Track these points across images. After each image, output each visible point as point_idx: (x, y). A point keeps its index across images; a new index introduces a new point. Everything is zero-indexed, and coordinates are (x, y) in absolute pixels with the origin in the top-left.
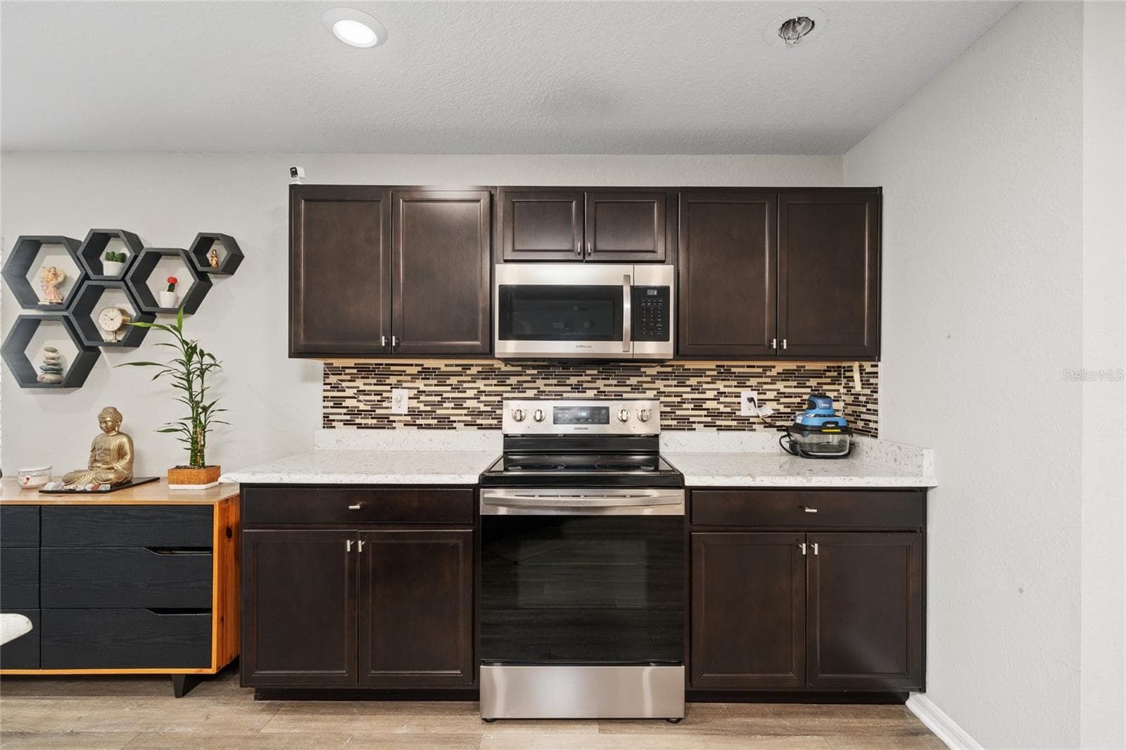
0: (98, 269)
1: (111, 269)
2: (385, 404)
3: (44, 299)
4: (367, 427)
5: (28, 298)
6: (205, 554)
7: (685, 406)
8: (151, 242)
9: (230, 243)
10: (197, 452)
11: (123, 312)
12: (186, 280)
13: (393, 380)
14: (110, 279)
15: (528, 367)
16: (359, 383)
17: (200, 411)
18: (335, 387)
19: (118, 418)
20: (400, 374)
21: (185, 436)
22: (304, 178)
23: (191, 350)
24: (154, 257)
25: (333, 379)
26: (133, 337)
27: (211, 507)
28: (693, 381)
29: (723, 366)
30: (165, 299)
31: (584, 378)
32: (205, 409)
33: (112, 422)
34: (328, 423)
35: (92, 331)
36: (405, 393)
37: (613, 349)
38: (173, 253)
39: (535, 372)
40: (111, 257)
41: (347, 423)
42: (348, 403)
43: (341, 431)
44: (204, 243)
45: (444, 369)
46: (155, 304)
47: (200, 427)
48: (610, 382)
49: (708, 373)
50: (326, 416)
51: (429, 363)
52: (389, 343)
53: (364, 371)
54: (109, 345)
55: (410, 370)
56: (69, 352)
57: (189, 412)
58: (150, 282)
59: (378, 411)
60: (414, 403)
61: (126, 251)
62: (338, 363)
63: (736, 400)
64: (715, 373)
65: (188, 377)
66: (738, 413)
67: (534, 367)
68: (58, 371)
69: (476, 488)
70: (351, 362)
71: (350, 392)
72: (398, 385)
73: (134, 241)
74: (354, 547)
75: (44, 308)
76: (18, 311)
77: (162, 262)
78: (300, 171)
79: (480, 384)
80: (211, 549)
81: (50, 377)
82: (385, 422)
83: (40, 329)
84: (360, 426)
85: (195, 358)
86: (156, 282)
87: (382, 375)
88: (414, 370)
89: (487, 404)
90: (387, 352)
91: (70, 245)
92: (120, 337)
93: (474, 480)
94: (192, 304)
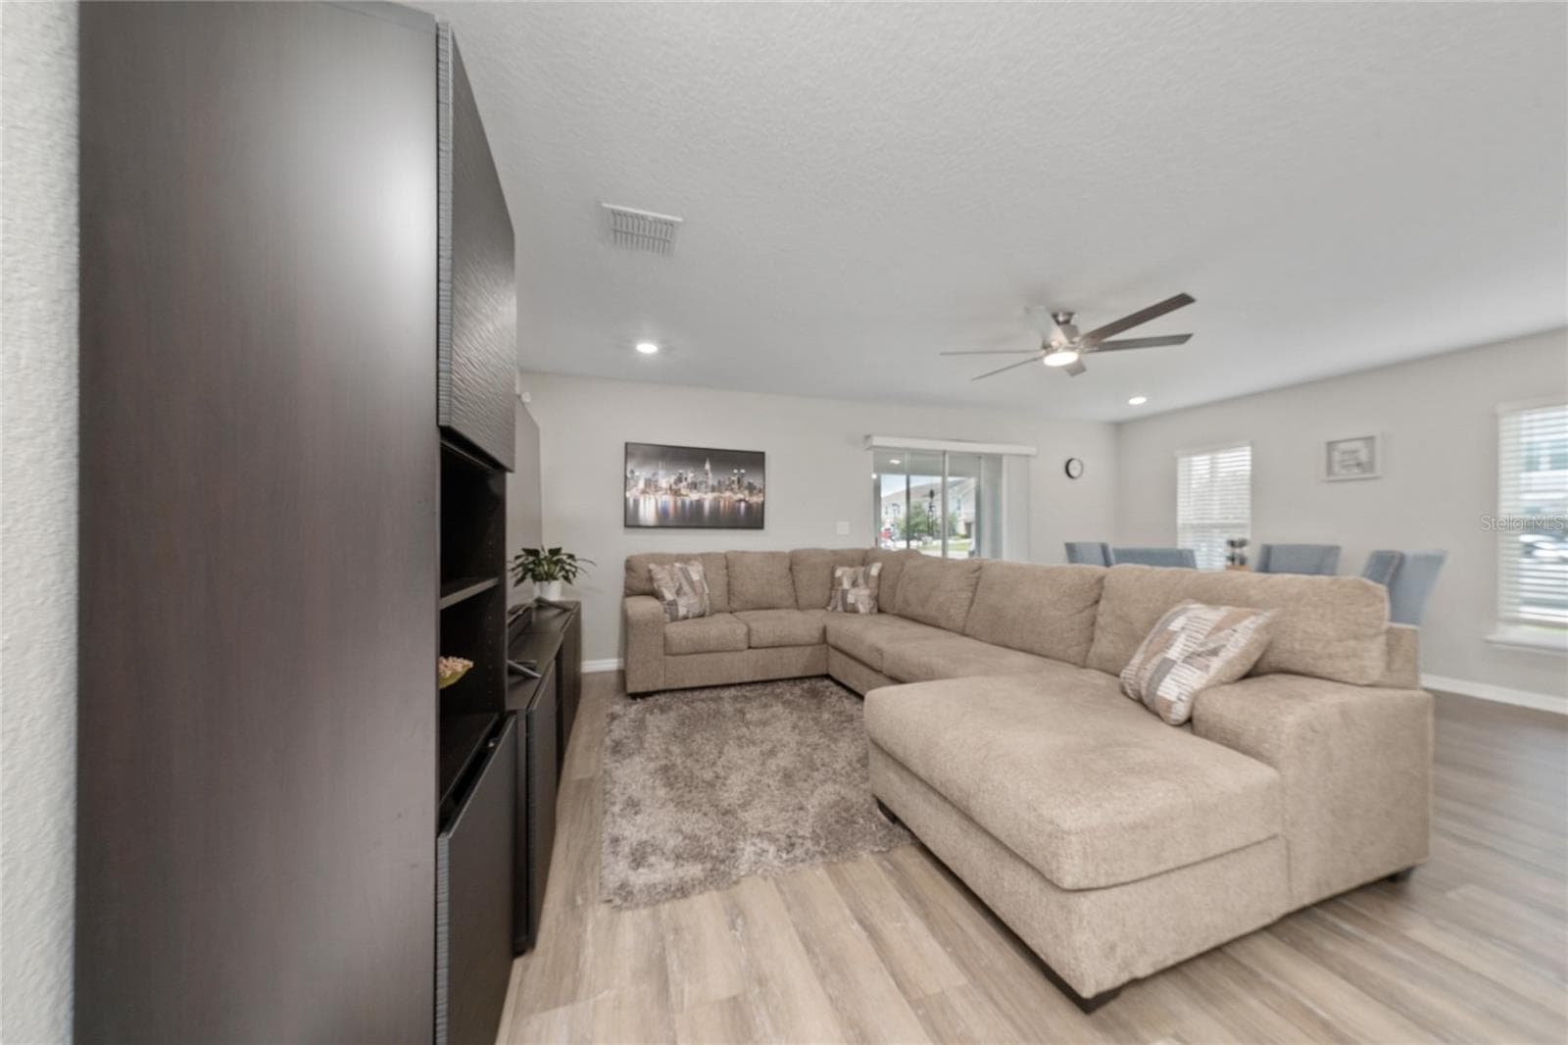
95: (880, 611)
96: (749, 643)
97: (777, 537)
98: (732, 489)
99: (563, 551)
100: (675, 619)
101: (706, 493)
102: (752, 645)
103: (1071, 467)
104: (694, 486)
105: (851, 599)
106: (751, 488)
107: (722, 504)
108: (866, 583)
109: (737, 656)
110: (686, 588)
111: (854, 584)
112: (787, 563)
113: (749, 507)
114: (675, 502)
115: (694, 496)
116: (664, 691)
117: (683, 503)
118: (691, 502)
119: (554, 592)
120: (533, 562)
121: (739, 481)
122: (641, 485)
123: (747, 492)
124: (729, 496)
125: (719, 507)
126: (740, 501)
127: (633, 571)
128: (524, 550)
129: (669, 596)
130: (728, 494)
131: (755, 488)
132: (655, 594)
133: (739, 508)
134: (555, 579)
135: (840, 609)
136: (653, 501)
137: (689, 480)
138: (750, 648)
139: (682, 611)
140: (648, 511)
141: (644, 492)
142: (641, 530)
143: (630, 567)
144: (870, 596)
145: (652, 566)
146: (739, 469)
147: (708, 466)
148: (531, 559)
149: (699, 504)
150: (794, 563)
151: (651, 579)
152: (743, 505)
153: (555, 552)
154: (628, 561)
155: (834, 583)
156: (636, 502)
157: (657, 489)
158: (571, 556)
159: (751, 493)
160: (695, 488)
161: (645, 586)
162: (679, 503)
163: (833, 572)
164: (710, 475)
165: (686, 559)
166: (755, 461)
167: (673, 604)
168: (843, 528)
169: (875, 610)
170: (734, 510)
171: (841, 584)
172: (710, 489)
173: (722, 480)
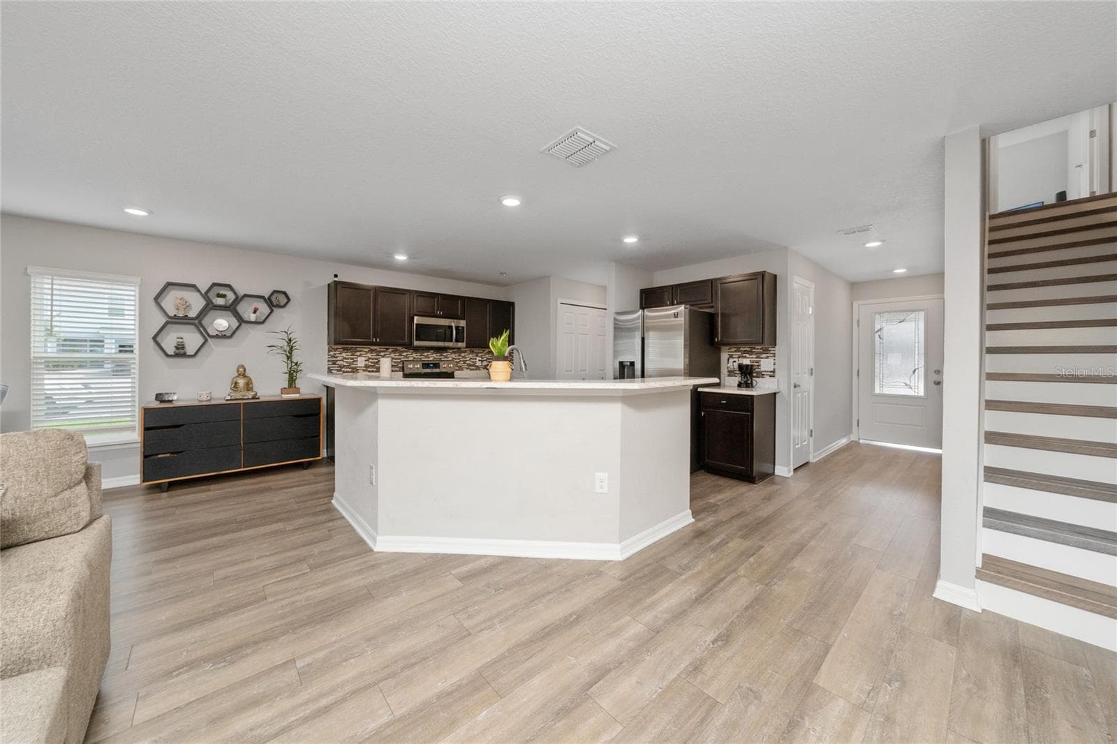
1: (219, 302)
2: (354, 363)
3: (175, 315)
4: (347, 372)
7: (461, 363)
9: (286, 295)
10: (292, 382)
12: (263, 309)
13: (358, 354)
14: (218, 307)
16: (344, 355)
17: (293, 365)
18: (333, 356)
20: (360, 351)
23: (290, 341)
25: (332, 353)
28: (463, 355)
29: (472, 350)
30: (253, 317)
32: (297, 364)
34: (330, 371)
36: (364, 359)
37: (448, 344)
38: (253, 296)
40: (219, 296)
42: (339, 363)
45: (379, 350)
46: (242, 319)
47: (292, 372)
50: (329, 368)
51: (373, 347)
52: (355, 340)
53: (346, 350)
54: (214, 337)
55: (364, 350)
58: (239, 308)
59: (352, 366)
60: (367, 362)
61: (226, 293)
62: (334, 346)
64: (469, 352)
65: (288, 352)
68: (183, 348)
70: (340, 347)
71: (340, 358)
72: (360, 356)
73: (231, 289)
77: (246, 299)
80: (319, 414)
82: (354, 370)
84: (343, 372)
87: (353, 351)
88: (367, 350)
89: (395, 362)
90: (355, 343)
94: (263, 320)
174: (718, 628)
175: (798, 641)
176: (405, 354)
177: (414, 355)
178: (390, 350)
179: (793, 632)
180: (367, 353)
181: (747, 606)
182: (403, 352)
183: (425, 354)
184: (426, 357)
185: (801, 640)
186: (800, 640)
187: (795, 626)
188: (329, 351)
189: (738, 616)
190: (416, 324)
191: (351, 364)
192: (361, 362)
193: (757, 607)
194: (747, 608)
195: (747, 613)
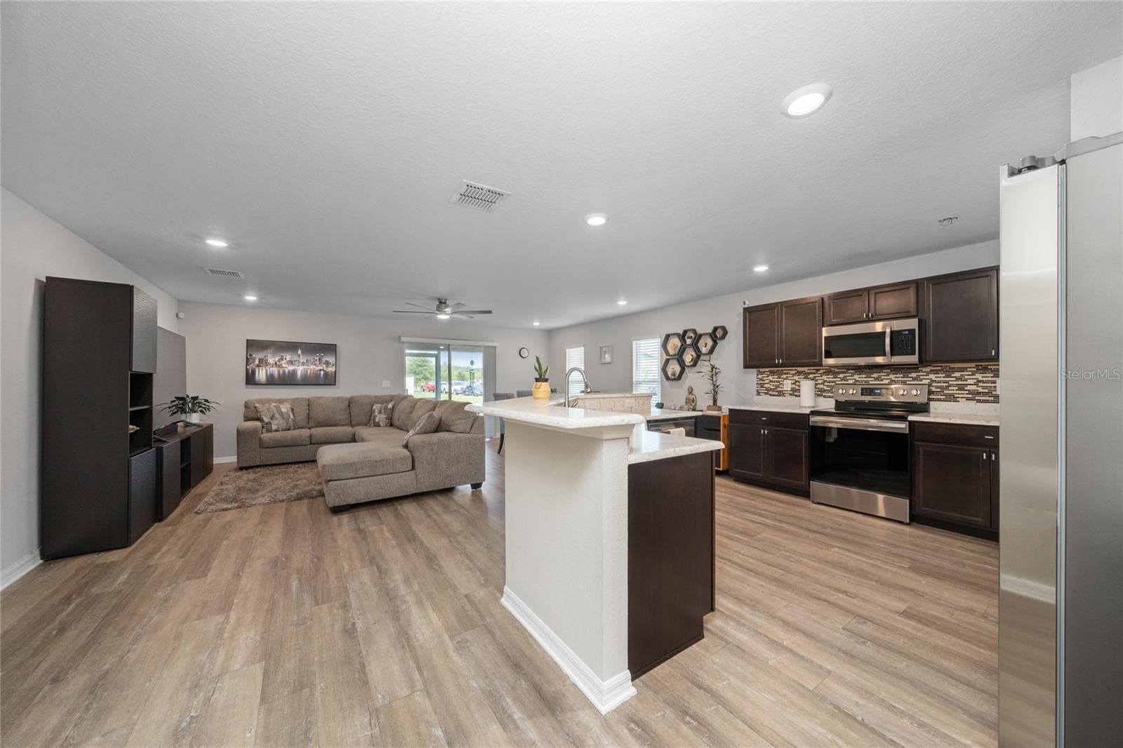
0: (685, 341)
1: (689, 341)
2: (781, 386)
3: (671, 354)
4: (774, 395)
5: (667, 353)
6: (718, 432)
7: (950, 388)
8: (700, 331)
9: (724, 328)
10: (715, 401)
11: (692, 355)
12: (710, 343)
13: (784, 376)
14: (688, 345)
15: (850, 370)
16: (770, 378)
17: (716, 387)
18: (761, 380)
19: (692, 390)
20: (787, 374)
21: (712, 395)
22: (748, 304)
23: (713, 367)
24: (700, 336)
25: (760, 376)
26: (695, 363)
27: (720, 417)
28: (957, 374)
29: (981, 365)
30: (704, 350)
31: (882, 374)
32: (717, 387)
33: (691, 391)
34: (758, 393)
35: (683, 362)
36: (790, 382)
37: (879, 360)
38: (705, 334)
39: (853, 371)
40: (688, 338)
41: (766, 394)
42: (766, 386)
43: (763, 397)
44: (716, 329)
45: (807, 371)
46: (701, 352)
47: (715, 393)
48: (898, 376)
49: (968, 369)
50: (757, 391)
51: (800, 369)
52: (779, 362)
53: (772, 373)
54: (688, 366)
55: (791, 372)
56: (677, 369)
57: (712, 387)
58: (699, 344)
59: (778, 389)
60: (794, 386)
61: (692, 335)
62: (762, 370)
63: (993, 385)
64: (975, 369)
65: (712, 376)
66: (994, 393)
67: (853, 370)
68: (674, 375)
69: (808, 415)
70: (767, 370)
71: (767, 381)
72: (786, 379)
73: (694, 331)
74: (764, 432)
75: (672, 356)
76: (666, 357)
77: (703, 337)
78: (747, 302)
79: (825, 377)
80: (720, 431)
81: (673, 377)
82: (781, 394)
83: (670, 362)
84: (771, 395)
85: (714, 370)
86: (701, 344)
87: (780, 374)
88: (794, 372)
89: (828, 386)
90: (778, 366)
91: (678, 335)
92: (691, 363)
93: (807, 411)
94: (711, 351)
95: (391, 425)
96: (311, 441)
97: (343, 390)
98: (315, 364)
99: (200, 398)
100: (269, 431)
101: (299, 366)
102: (312, 442)
103: (522, 352)
104: (291, 362)
105: (377, 420)
106: (327, 363)
107: (309, 372)
108: (385, 412)
109: (303, 448)
110: (277, 416)
111: (380, 412)
112: (346, 403)
113: (326, 374)
114: (279, 371)
115: (291, 368)
116: (261, 466)
117: (284, 372)
118: (289, 371)
119: (195, 418)
120: (182, 404)
121: (319, 359)
122: (257, 362)
123: (324, 366)
124: (312, 368)
125: (307, 373)
126: (320, 370)
127: (249, 408)
128: (176, 398)
129: (266, 420)
130: (312, 367)
131: (330, 363)
132: (259, 419)
133: (320, 374)
134: (195, 412)
135: (372, 425)
136: (264, 370)
137: (288, 359)
138: (311, 444)
139: (274, 427)
140: (261, 375)
141: (258, 366)
142: (257, 386)
143: (247, 406)
144: (386, 418)
145: (257, 405)
146: (320, 354)
147: (300, 352)
148: (181, 402)
149: (294, 372)
150: (350, 403)
151: (257, 411)
152: (322, 372)
153: (195, 398)
154: (246, 403)
155: (372, 412)
156: (253, 372)
157: (267, 364)
158: (206, 401)
159: (327, 366)
160: (292, 364)
161: (254, 415)
162: (281, 371)
163: (372, 407)
164: (301, 357)
165: (280, 401)
166: (330, 349)
167: (269, 423)
168: (386, 384)
169: (388, 425)
170: (316, 376)
171: (374, 413)
172: (301, 364)
173: (309, 359)
174: (362, 632)
175: (295, 681)
176: (842, 376)
177: (856, 377)
178: (821, 371)
179: (305, 683)
180: (794, 375)
181: (364, 667)
182: (839, 373)
183: (875, 375)
184: (876, 379)
185: (292, 684)
186: (294, 683)
187: (307, 690)
188: (758, 375)
189: (360, 652)
190: (825, 337)
191: (777, 386)
192: (787, 385)
193: (357, 675)
194: (363, 666)
195: (357, 662)
